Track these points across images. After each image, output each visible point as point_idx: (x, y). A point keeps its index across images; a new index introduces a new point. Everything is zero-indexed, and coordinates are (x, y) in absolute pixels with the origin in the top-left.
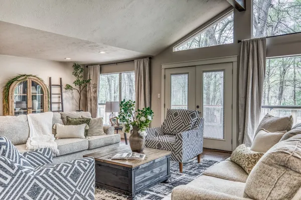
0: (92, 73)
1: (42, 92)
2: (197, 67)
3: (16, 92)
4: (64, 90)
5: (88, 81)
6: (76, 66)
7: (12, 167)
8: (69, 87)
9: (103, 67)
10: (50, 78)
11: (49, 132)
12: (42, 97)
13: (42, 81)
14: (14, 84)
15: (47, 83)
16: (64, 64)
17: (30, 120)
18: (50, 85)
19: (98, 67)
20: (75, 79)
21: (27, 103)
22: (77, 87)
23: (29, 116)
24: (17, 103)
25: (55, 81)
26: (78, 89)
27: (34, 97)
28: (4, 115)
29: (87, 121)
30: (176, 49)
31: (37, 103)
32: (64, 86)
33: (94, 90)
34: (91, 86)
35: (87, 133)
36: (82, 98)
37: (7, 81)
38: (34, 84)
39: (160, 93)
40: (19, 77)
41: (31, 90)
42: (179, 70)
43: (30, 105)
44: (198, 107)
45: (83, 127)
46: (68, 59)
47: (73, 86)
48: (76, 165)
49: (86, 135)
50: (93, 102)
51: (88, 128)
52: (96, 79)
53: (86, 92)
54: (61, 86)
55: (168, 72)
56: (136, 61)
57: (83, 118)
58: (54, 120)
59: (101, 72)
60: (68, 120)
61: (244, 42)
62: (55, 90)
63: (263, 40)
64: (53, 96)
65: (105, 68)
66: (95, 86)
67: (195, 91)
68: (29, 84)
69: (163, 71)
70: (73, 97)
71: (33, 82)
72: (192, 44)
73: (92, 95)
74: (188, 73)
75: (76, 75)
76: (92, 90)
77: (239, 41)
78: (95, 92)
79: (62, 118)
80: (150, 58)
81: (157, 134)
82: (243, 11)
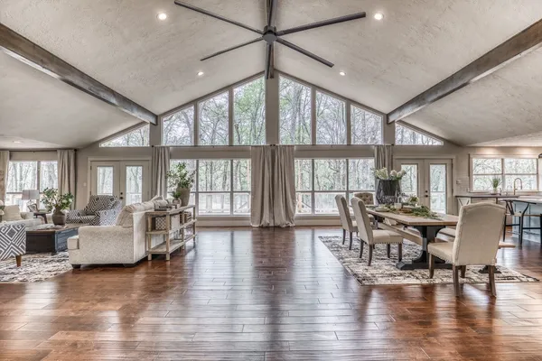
2: (122, 162)
9: (13, 153)
19: (7, 153)
29: (2, 208)
30: (103, 145)
35: (1, 218)
39: (86, 182)
42: (106, 163)
44: (121, 193)
48: (12, 228)
51: (3, 213)
52: (4, 165)
55: (94, 164)
56: (59, 151)
59: (11, 158)
61: (156, 147)
63: (168, 147)
66: (3, 173)
69: (89, 163)
72: (119, 142)
74: (113, 166)
77: (153, 146)
78: (2, 180)
80: (76, 150)
81: (79, 215)
82: (156, 126)
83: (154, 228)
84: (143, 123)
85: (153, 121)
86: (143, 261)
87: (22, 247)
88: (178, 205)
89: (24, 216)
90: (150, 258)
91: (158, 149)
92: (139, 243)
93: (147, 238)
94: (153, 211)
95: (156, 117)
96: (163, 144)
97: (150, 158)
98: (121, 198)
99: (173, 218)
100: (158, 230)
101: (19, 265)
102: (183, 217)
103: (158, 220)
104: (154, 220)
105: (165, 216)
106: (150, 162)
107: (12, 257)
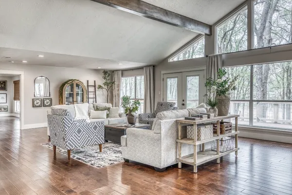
0: (116, 76)
1: (83, 91)
2: (183, 73)
3: (67, 91)
4: (97, 89)
5: (113, 83)
6: (105, 72)
7: (71, 120)
8: (100, 87)
9: (124, 72)
10: (88, 81)
11: (86, 114)
12: (83, 94)
13: (82, 83)
14: (66, 85)
15: (85, 84)
16: (97, 71)
17: (76, 107)
18: (88, 86)
19: (120, 72)
20: (104, 81)
21: (73, 98)
22: (106, 87)
23: (75, 105)
24: (67, 98)
25: (91, 83)
26: (107, 88)
27: (77, 94)
28: (60, 104)
29: (109, 109)
30: (171, 60)
31: (79, 98)
32: (97, 86)
33: (117, 89)
34: (116, 86)
35: (108, 116)
36: (109, 94)
37: (61, 84)
38: (78, 85)
39: (160, 91)
40: (69, 81)
41: (76, 89)
42: (172, 75)
43: (75, 100)
44: (183, 101)
45: (105, 112)
46: (99, 68)
47: (103, 86)
48: (95, 124)
49: (107, 117)
50: (117, 97)
51: (108, 113)
52: (119, 81)
53: (112, 90)
54: (95, 86)
55: (165, 76)
56: (144, 68)
57: (106, 107)
58: (89, 108)
59: (122, 75)
60: (97, 108)
61: (210, 57)
62: (91, 89)
63: (221, 55)
64: (89, 93)
65: (125, 73)
66: (119, 86)
67: (182, 89)
68: (75, 86)
69: (162, 76)
70: (103, 94)
71: (77, 84)
73: (117, 92)
74: (177, 77)
75: (105, 78)
76: (116, 89)
77: (207, 56)
78: (118, 90)
79: (94, 107)
80: (154, 66)
81: (149, 117)
82: (210, 36)
83: (185, 136)
84: (199, 36)
85: (207, 31)
86: (173, 168)
87: (102, 138)
88: (212, 115)
89: (120, 116)
90: (180, 166)
91: (211, 58)
92: (168, 150)
93: (178, 146)
94: (183, 119)
95: (211, 28)
96: (217, 53)
97: (205, 68)
98: (183, 104)
99: (202, 129)
100: (190, 139)
101: (101, 151)
102: (219, 128)
103: (189, 128)
104: (185, 128)
105: (192, 125)
106: (205, 71)
107: (96, 144)
